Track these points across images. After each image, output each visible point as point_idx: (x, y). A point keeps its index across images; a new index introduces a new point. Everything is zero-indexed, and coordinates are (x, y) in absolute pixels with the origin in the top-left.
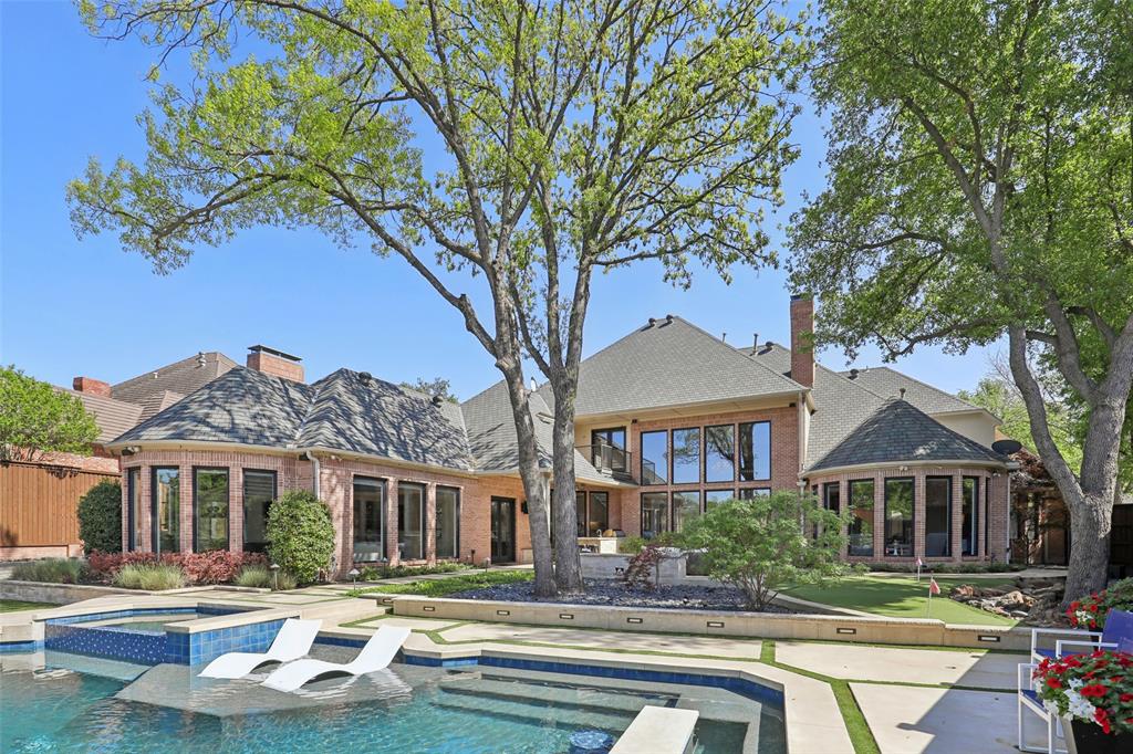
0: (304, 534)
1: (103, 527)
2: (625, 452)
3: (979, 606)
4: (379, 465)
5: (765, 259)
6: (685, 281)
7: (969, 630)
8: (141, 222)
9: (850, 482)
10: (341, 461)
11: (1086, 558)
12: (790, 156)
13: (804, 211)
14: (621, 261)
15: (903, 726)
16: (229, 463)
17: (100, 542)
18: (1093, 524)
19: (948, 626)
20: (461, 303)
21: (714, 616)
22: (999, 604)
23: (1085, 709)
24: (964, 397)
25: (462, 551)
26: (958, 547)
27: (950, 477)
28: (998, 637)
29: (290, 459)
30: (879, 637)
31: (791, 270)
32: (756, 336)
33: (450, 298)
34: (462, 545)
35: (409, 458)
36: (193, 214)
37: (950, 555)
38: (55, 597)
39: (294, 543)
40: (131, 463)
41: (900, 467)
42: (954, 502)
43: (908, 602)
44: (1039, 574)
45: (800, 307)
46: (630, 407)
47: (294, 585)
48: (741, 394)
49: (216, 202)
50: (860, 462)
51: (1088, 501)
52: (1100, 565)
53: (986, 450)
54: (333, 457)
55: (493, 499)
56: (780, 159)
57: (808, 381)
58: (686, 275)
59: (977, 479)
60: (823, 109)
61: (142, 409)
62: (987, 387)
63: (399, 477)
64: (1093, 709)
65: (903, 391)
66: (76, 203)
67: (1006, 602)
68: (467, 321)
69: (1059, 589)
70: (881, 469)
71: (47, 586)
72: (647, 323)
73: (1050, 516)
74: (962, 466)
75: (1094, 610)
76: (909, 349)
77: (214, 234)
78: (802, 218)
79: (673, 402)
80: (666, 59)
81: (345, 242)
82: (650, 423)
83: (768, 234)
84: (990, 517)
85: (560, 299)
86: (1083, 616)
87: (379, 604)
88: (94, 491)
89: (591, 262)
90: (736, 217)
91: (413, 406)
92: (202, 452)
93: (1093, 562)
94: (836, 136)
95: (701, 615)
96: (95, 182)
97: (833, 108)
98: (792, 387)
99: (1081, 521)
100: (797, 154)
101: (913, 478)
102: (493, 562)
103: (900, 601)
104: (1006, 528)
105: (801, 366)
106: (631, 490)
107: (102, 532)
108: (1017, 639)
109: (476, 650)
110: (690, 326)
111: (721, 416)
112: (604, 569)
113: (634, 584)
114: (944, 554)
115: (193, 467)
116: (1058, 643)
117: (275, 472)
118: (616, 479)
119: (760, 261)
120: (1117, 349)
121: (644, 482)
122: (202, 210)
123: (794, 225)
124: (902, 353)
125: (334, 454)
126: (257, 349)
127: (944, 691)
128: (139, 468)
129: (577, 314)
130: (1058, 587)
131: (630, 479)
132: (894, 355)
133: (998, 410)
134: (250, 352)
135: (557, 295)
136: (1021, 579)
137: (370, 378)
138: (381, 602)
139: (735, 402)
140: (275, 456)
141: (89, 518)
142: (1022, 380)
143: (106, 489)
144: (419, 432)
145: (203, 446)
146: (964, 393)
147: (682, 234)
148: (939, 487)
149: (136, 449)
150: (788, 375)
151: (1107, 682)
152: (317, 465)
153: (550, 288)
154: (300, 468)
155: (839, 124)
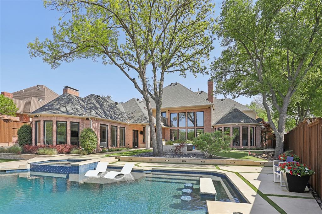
0: (90, 140)
1: (25, 138)
2: (166, 118)
3: (257, 157)
4: (106, 121)
5: (206, 72)
6: (185, 76)
7: (258, 162)
8: (48, 54)
9: (224, 128)
10: (97, 120)
11: (279, 146)
12: (212, 48)
13: (215, 61)
14: (172, 71)
15: (254, 180)
16: (67, 120)
17: (24, 142)
18: (280, 139)
19: (254, 161)
20: (133, 80)
21: (203, 160)
22: (261, 157)
23: (288, 171)
24: (247, 106)
25: (126, 144)
26: (249, 144)
27: (248, 127)
28: (264, 163)
29: (83, 119)
30: (240, 164)
31: (211, 76)
32: (198, 89)
33: (131, 79)
34: (126, 143)
35: (113, 119)
36: (66, 54)
37: (248, 146)
38: (16, 158)
39: (87, 142)
40: (37, 119)
41: (236, 124)
42: (249, 133)
43: (246, 157)
44: (268, 150)
45: (210, 83)
46: (168, 107)
47: (87, 154)
48: (197, 105)
49: (72, 52)
50: (227, 123)
51: (279, 134)
52: (282, 148)
53: (255, 121)
54: (96, 119)
55: (133, 130)
56: (209, 49)
57: (212, 102)
58: (185, 74)
59: (253, 127)
60: (219, 38)
61: (25, 102)
62: (253, 103)
63: (111, 124)
64: (289, 171)
65: (235, 105)
66: (30, 48)
67: (262, 156)
68: (135, 85)
69: (273, 153)
70: (232, 125)
71: (13, 155)
72: (170, 84)
73: (269, 137)
74: (250, 125)
75: (284, 157)
76: (238, 96)
77: (69, 59)
78: (214, 63)
79: (179, 106)
80: (183, 22)
81: (95, 60)
82: (173, 111)
83: (206, 67)
84: (256, 137)
85: (157, 80)
86: (282, 158)
87: (115, 158)
88: (22, 127)
89: (165, 71)
90: (197, 61)
91: (111, 105)
92: (59, 117)
93: (281, 147)
94: (222, 45)
95: (200, 160)
96: (37, 43)
97: (222, 38)
98: (209, 103)
99: (278, 138)
100: (213, 48)
101: (239, 127)
102: (133, 147)
103: (244, 157)
104: (259, 139)
105: (210, 98)
106: (168, 128)
107: (25, 139)
108: (268, 164)
109: (151, 168)
110: (182, 86)
111: (191, 110)
112: (166, 149)
113: (177, 153)
114: (246, 145)
115: (57, 121)
116: (279, 163)
117: (79, 123)
118: (164, 125)
119: (204, 73)
120: (285, 100)
121: (171, 127)
122: (68, 54)
123: (212, 65)
124: (237, 97)
125: (96, 118)
126: (67, 87)
127: (259, 173)
128: (40, 121)
129: (161, 84)
130: (272, 153)
131: (167, 125)
132: (235, 97)
133: (255, 110)
134: (64, 88)
135: (156, 79)
136: (264, 151)
137: (100, 97)
138: (116, 158)
139: (195, 107)
140: (79, 118)
141: (21, 134)
142: (266, 106)
143: (26, 127)
144: (114, 113)
145: (60, 115)
146: (247, 105)
147: (185, 65)
148: (245, 129)
149: (40, 116)
150: (207, 99)
151: (291, 166)
152: (91, 121)
153: (154, 77)
154: (86, 122)
155: (223, 42)
